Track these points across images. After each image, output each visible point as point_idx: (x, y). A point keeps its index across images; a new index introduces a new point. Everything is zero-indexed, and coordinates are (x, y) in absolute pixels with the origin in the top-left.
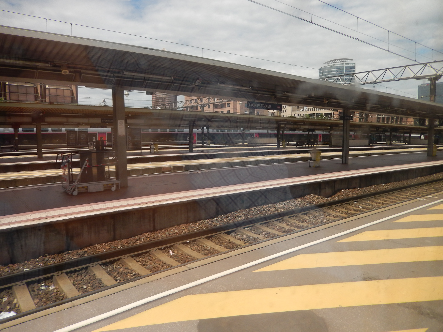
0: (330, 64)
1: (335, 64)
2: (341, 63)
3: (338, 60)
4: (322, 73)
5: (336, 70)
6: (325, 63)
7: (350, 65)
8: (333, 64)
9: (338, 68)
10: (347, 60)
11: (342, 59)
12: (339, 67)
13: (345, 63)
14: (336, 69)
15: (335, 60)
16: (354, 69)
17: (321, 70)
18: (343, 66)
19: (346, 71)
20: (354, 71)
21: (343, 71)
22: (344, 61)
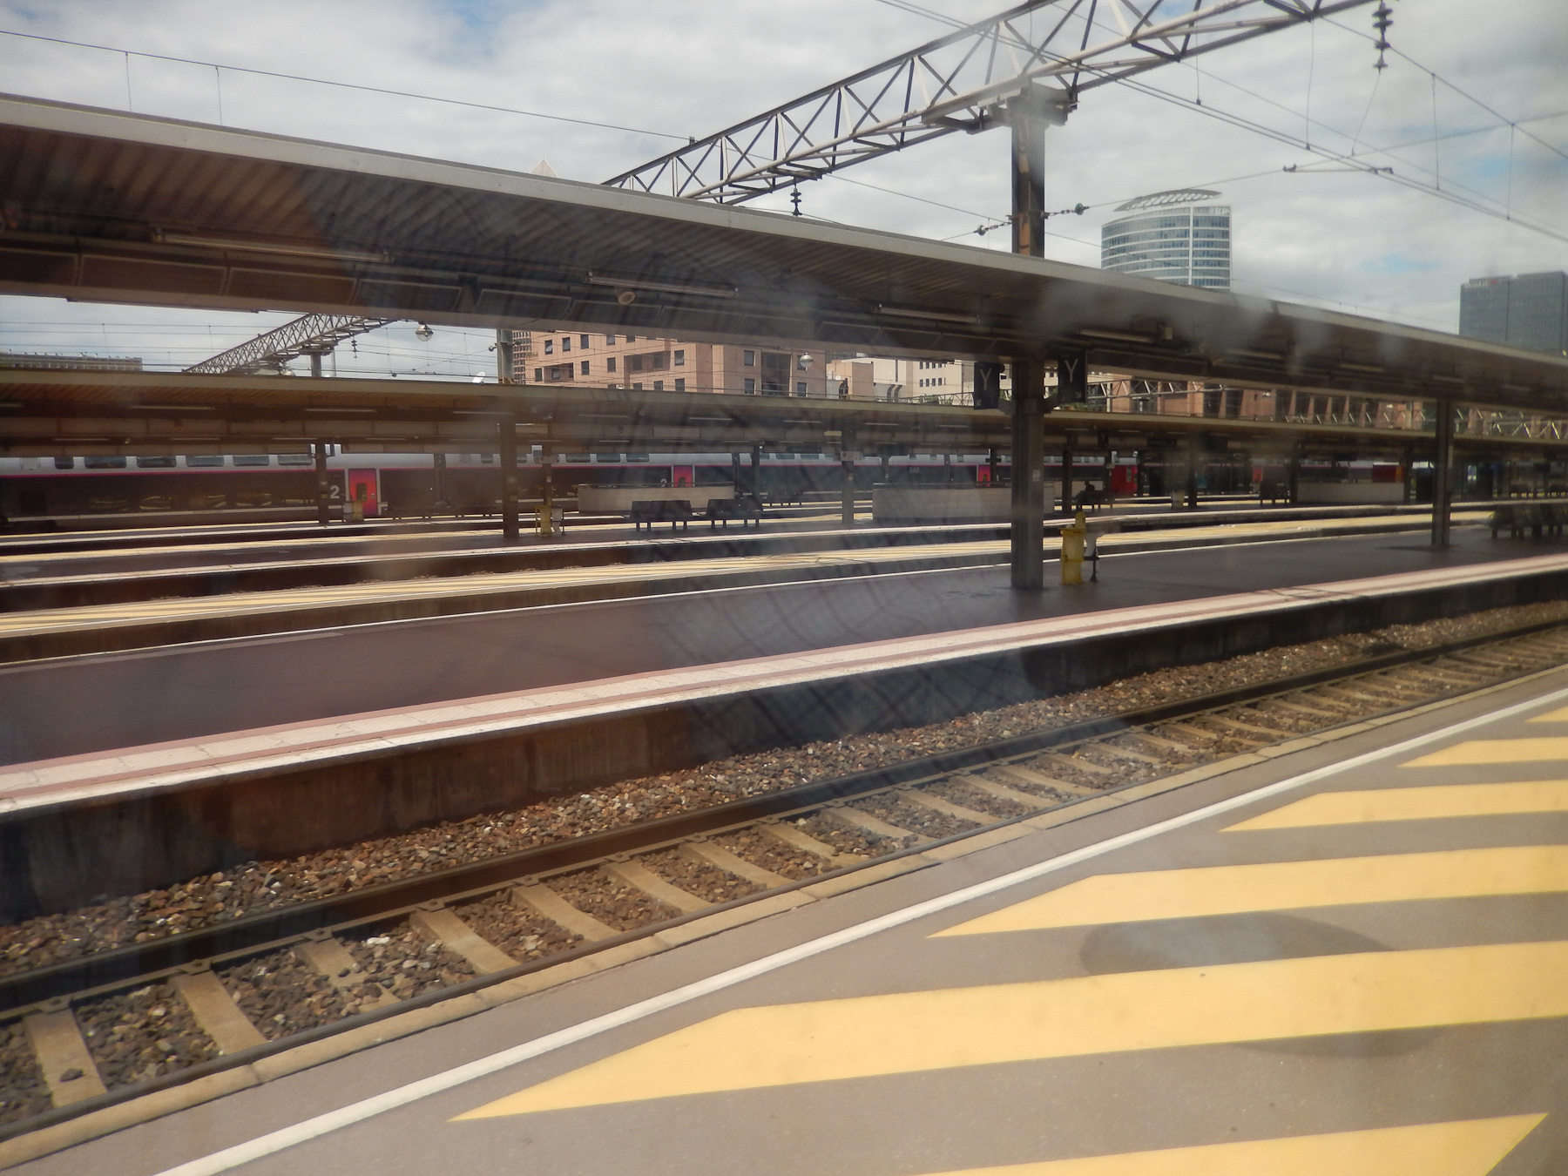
0: (1141, 211)
1: (1159, 208)
2: (1178, 206)
3: (1167, 193)
4: (1112, 242)
5: (1162, 232)
6: (1122, 208)
7: (1211, 214)
8: (1149, 210)
9: (1168, 222)
10: (1199, 195)
11: (1175, 192)
12: (1173, 222)
13: (1192, 207)
14: (1162, 227)
15: (1158, 195)
16: (1228, 226)
17: (1108, 230)
18: (1187, 219)
19: (1196, 235)
20: (1226, 234)
21: (1186, 233)
22: (1189, 201)
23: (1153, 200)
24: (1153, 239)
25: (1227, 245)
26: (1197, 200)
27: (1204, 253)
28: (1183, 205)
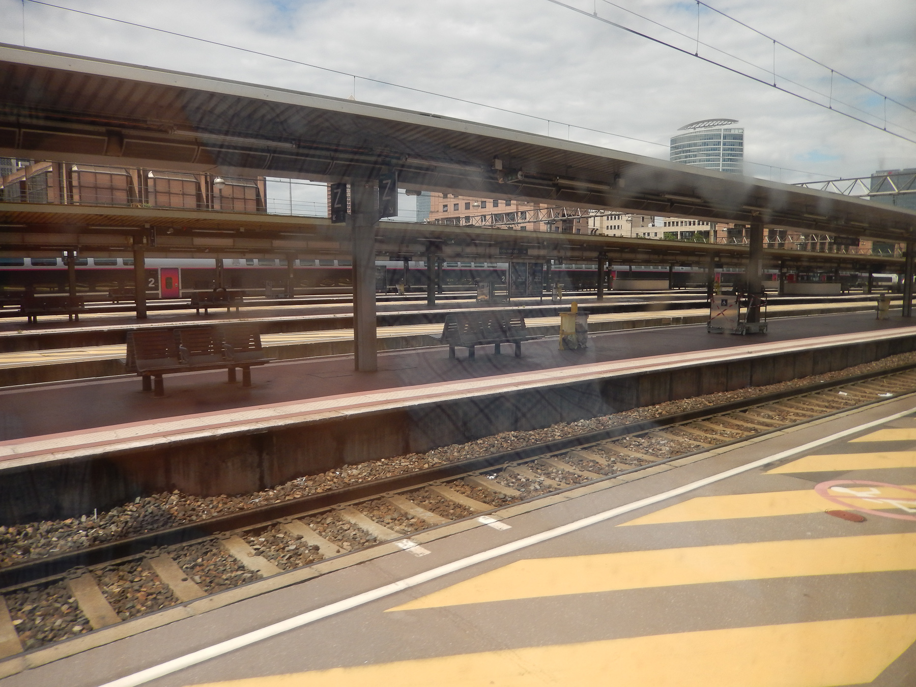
0: (692, 130)
1: (703, 129)
2: (714, 128)
3: (708, 121)
4: (676, 148)
5: (705, 143)
6: (686, 127)
7: (733, 132)
8: (697, 130)
9: (708, 137)
10: (726, 122)
11: (713, 120)
12: (711, 137)
13: (722, 129)
14: (705, 139)
15: (703, 122)
16: (742, 139)
17: (673, 141)
18: (720, 135)
19: (724, 144)
20: (741, 144)
21: (719, 143)
22: (720, 125)
23: (700, 124)
24: (700, 146)
25: (742, 150)
26: (725, 124)
27: (729, 155)
28: (717, 127)
